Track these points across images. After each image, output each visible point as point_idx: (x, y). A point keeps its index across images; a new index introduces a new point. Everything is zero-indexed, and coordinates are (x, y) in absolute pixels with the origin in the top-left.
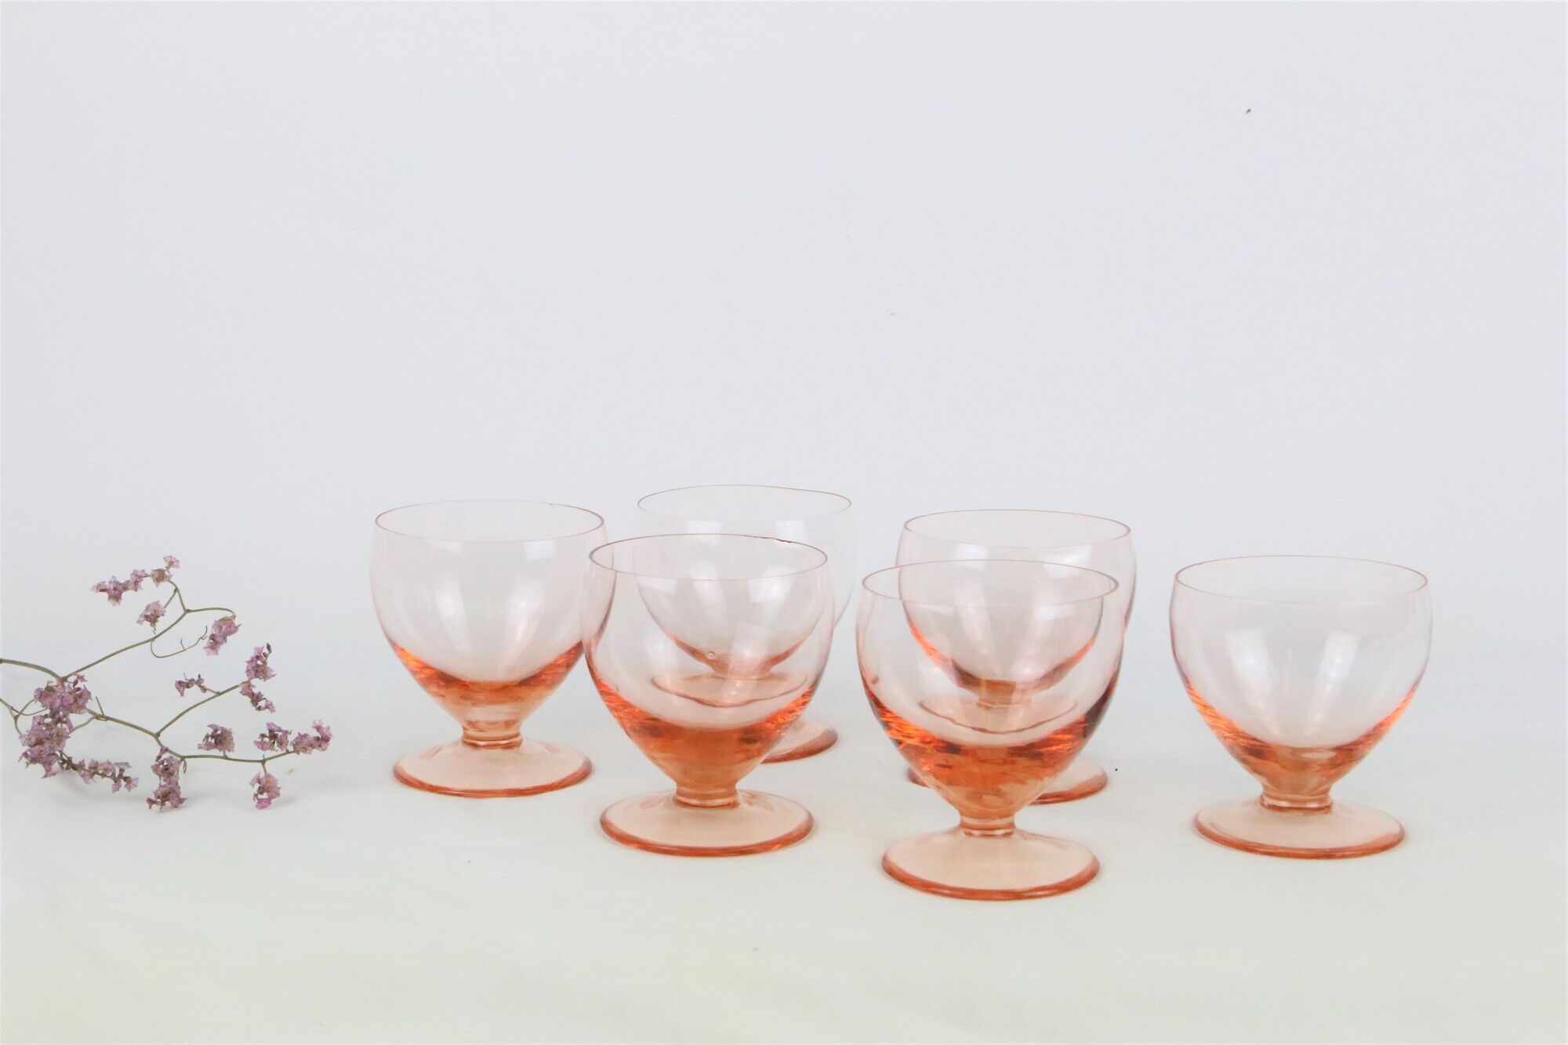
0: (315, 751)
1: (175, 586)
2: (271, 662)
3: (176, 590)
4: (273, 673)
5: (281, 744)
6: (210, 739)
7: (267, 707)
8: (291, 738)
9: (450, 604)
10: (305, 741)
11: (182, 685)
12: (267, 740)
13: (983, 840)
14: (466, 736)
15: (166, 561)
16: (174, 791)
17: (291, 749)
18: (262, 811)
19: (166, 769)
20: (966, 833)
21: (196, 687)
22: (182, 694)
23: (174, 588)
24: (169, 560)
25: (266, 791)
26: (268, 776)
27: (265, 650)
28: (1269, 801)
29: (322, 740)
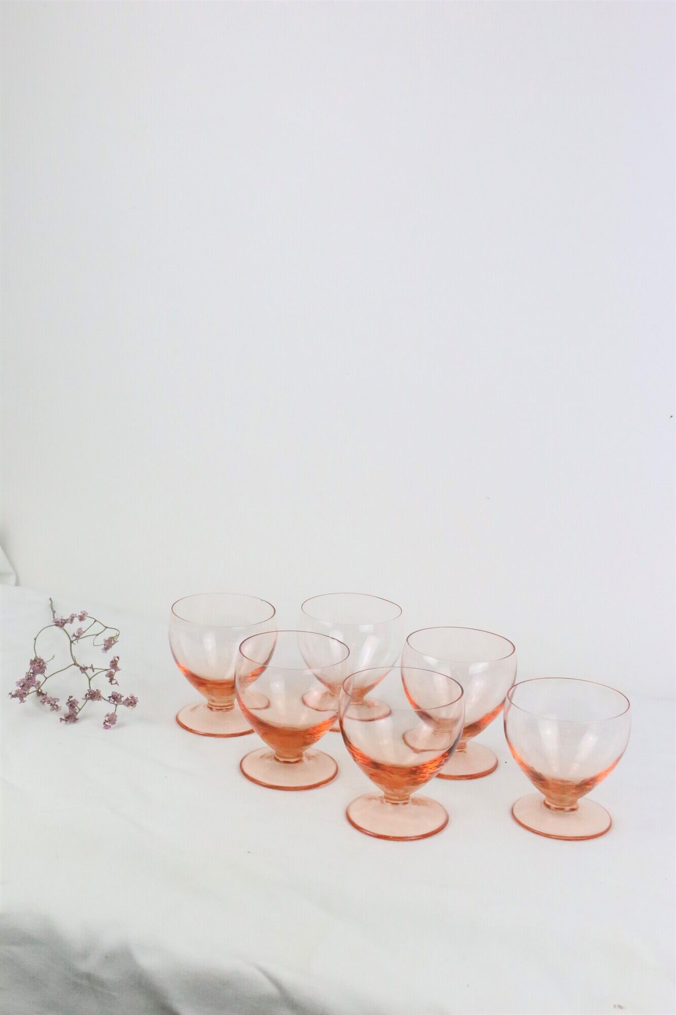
0: (131, 707)
2: (118, 665)
4: (119, 669)
7: (115, 684)
10: (128, 702)
14: (209, 705)
16: (74, 715)
17: (122, 704)
18: (107, 730)
19: (72, 704)
23: (94, 620)
25: (110, 721)
26: (113, 714)
27: (117, 659)
29: (134, 703)
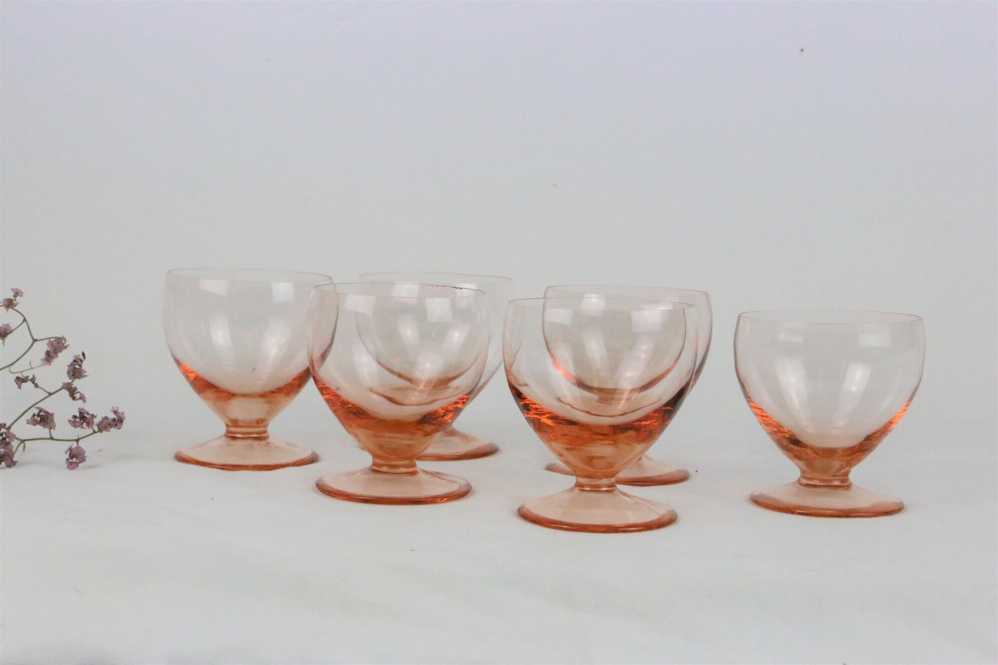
0: (113, 430)
1: (24, 317)
2: (85, 366)
3: (25, 320)
4: (86, 374)
5: (88, 424)
6: (36, 417)
7: (80, 398)
8: (96, 421)
9: (221, 336)
10: (106, 421)
11: (20, 381)
12: (78, 420)
13: (593, 495)
14: (228, 432)
15: (13, 291)
16: (8, 455)
17: (96, 429)
18: (73, 471)
20: (580, 490)
21: (29, 383)
22: (20, 387)
23: (23, 318)
24: (15, 291)
25: (75, 458)
26: (78, 447)
27: (81, 357)
28: (804, 481)
29: (118, 421)
